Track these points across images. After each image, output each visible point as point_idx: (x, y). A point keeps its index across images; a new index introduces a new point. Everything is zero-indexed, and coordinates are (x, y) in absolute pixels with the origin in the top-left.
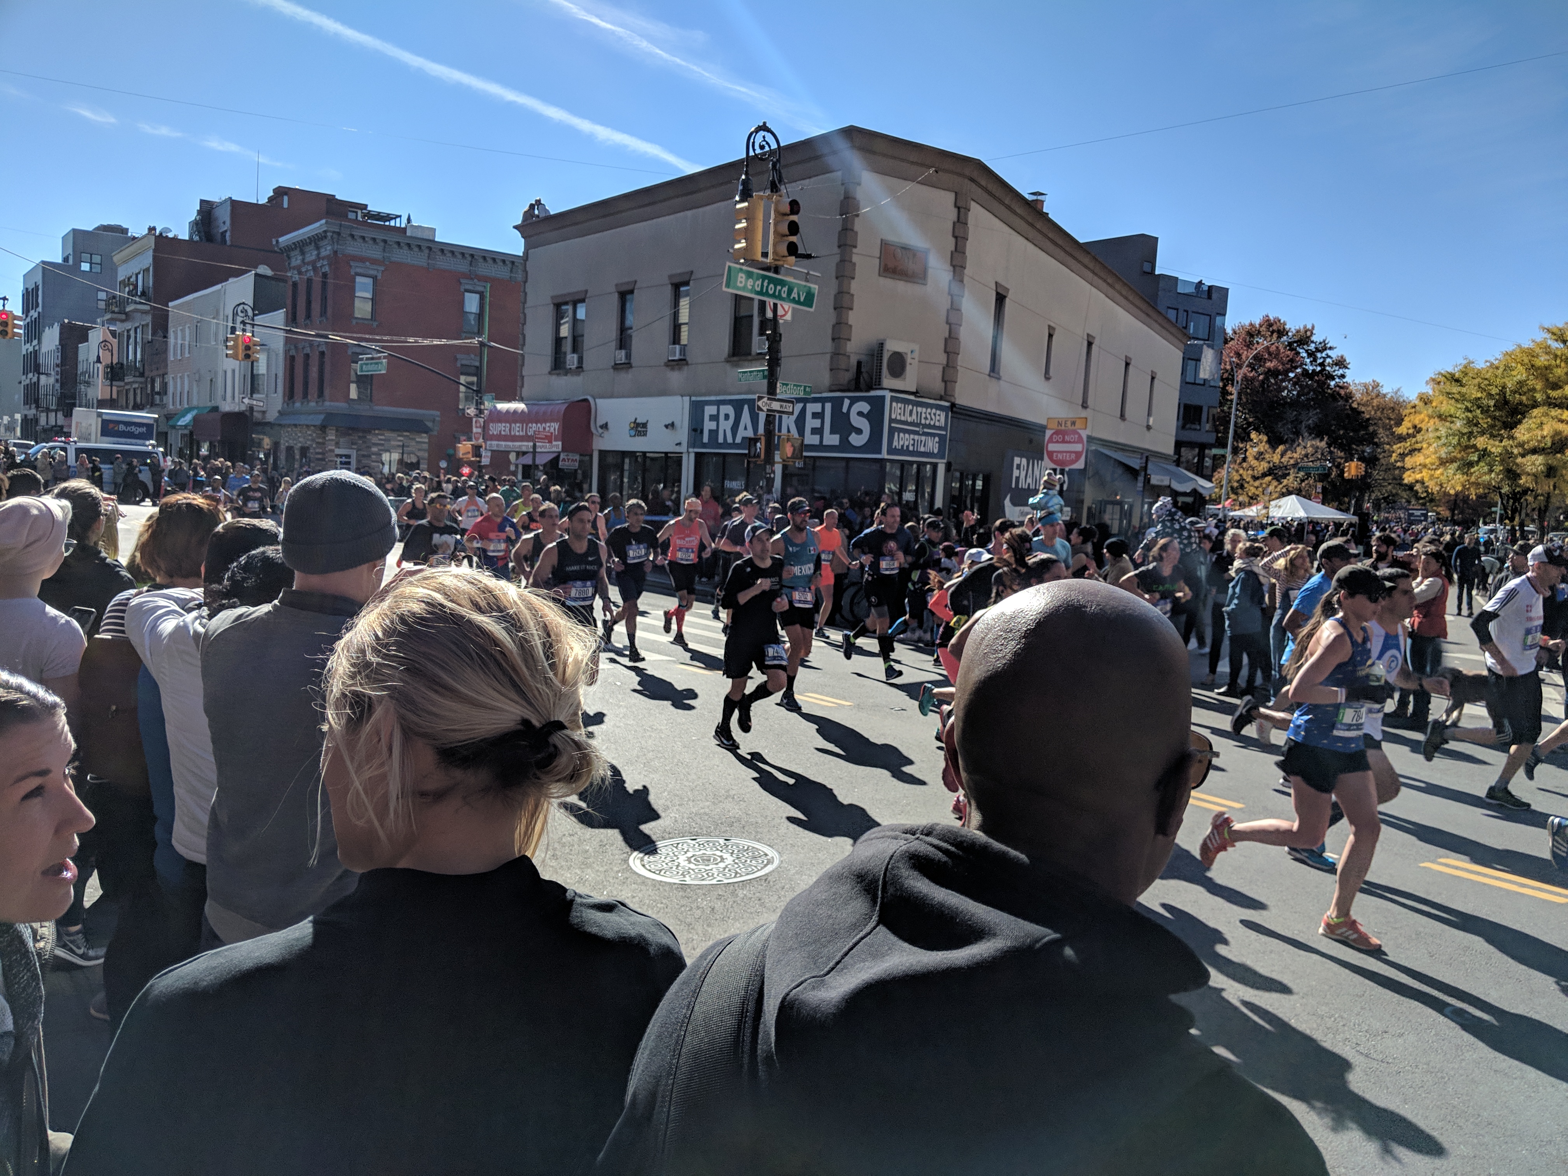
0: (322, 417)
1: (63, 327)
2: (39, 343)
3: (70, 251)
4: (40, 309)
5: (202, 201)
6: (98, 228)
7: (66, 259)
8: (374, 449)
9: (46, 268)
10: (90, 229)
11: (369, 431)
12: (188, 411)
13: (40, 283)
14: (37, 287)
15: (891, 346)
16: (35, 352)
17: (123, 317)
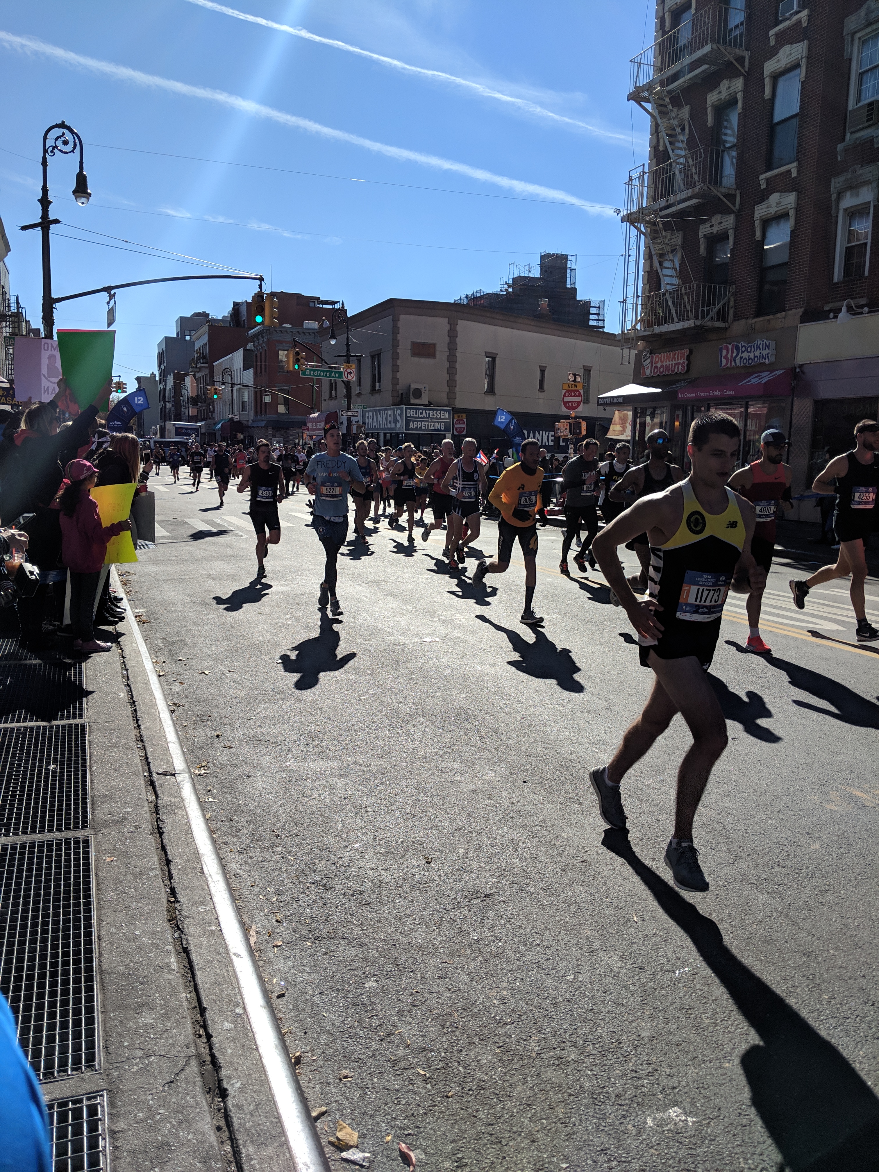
0: (265, 422)
1: (174, 373)
2: (165, 384)
3: (179, 330)
4: (165, 364)
5: (234, 302)
6: (193, 315)
7: (178, 334)
8: (291, 438)
9: (168, 340)
10: (189, 316)
11: (287, 429)
12: (221, 420)
13: (164, 349)
14: (163, 351)
15: (413, 386)
16: (164, 388)
17: (198, 370)
